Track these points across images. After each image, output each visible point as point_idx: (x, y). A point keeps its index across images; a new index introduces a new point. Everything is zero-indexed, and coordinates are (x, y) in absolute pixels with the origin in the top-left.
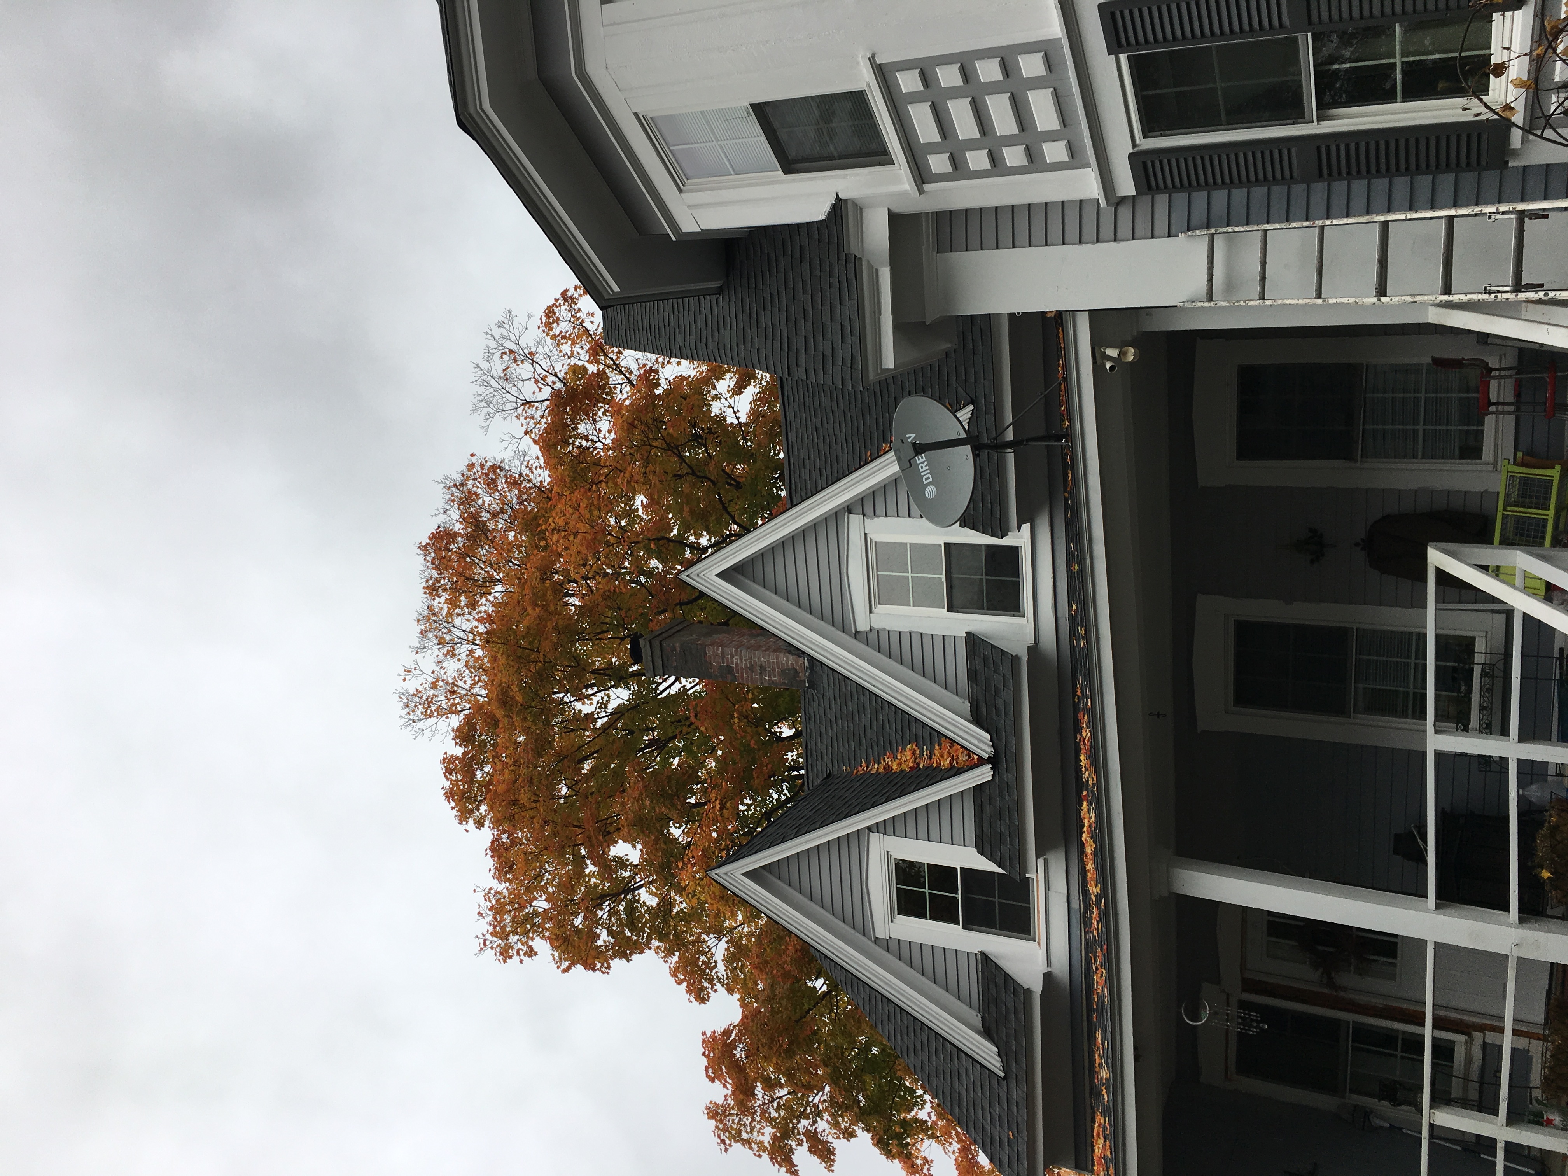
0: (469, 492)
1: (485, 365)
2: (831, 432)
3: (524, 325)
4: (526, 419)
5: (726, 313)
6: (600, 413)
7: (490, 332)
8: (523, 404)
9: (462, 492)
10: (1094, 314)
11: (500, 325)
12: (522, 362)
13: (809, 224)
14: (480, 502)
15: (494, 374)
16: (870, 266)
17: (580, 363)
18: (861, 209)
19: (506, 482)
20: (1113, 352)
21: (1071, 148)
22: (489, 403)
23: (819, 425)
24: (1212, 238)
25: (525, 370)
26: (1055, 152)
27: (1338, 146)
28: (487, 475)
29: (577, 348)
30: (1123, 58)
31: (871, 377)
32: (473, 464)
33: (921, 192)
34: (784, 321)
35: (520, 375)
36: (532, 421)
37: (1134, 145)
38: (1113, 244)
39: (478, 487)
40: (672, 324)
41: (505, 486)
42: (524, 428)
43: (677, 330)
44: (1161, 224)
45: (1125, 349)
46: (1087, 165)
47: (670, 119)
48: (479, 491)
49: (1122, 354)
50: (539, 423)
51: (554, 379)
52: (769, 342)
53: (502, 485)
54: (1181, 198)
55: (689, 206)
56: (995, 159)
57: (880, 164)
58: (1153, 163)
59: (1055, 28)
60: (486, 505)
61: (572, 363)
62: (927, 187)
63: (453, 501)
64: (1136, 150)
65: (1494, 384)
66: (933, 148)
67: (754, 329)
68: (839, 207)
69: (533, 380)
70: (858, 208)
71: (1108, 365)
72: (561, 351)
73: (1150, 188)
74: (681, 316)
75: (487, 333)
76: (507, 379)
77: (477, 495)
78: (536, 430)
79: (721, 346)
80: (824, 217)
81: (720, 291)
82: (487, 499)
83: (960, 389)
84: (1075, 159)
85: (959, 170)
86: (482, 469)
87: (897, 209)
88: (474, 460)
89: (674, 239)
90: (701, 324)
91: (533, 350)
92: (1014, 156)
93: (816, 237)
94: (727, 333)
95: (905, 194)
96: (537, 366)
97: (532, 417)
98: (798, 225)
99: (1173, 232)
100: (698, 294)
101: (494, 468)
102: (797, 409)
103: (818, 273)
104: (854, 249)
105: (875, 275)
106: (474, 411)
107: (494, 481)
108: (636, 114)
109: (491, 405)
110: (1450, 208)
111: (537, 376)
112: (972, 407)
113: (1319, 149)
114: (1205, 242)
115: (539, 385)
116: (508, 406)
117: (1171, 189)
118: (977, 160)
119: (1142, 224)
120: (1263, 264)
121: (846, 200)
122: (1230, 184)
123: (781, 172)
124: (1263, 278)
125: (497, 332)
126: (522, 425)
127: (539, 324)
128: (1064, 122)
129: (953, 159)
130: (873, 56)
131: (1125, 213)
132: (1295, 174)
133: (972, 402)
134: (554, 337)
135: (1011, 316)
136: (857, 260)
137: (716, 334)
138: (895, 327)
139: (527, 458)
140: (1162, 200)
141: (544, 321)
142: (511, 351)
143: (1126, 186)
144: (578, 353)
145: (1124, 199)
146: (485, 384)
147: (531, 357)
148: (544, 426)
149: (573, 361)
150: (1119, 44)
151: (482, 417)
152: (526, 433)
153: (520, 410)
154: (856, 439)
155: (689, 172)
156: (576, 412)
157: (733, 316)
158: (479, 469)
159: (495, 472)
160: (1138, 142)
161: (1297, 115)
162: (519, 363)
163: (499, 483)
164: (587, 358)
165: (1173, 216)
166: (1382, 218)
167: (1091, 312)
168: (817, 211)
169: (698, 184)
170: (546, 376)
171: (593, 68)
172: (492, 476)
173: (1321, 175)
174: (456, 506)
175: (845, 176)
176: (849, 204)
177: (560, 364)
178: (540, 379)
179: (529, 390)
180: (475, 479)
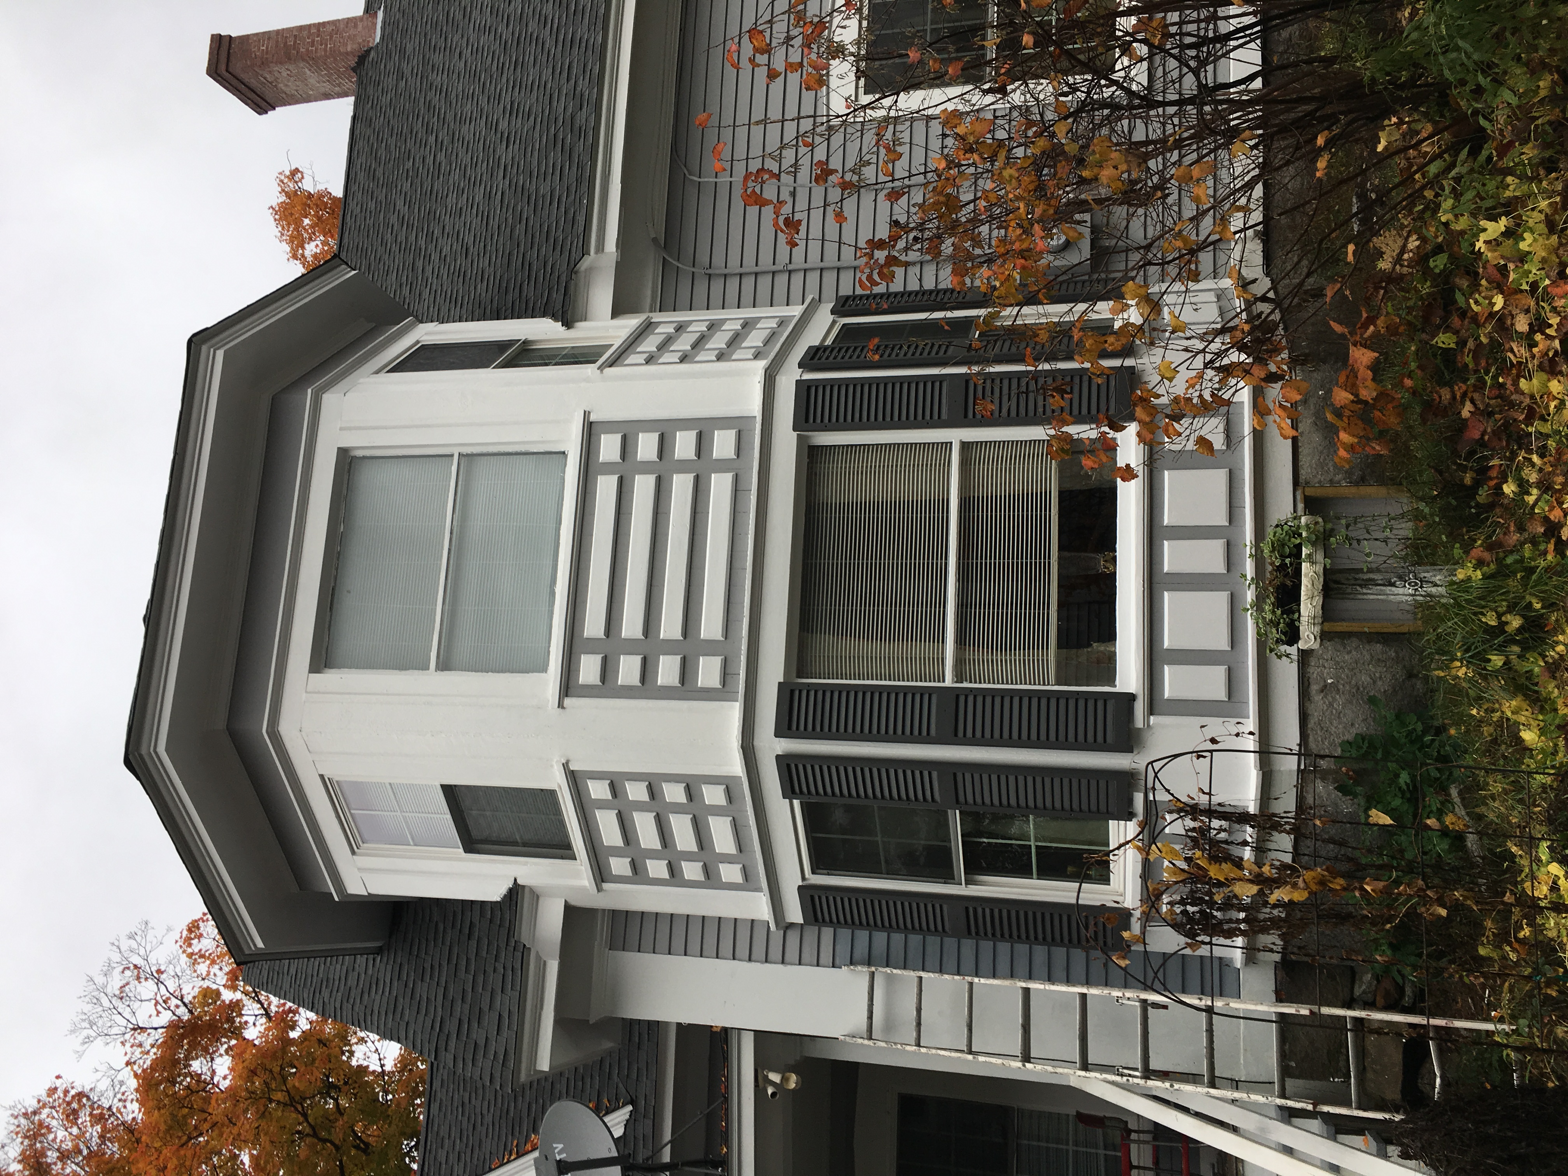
0: (41, 1124)
1: (100, 980)
2: (478, 1110)
3: (159, 939)
4: (132, 1046)
5: (381, 975)
6: (222, 1050)
7: (116, 943)
8: (134, 1029)
9: (33, 1123)
10: (760, 1035)
11: (132, 936)
12: (146, 979)
13: (483, 903)
14: (51, 1137)
15: (109, 990)
16: (538, 957)
17: (214, 987)
18: (538, 897)
19: (91, 1114)
20: (775, 1077)
21: (745, 872)
22: (92, 1024)
23: (467, 1101)
24: (872, 975)
25: (148, 989)
26: (730, 873)
27: (984, 910)
28: (69, 1104)
29: (215, 969)
30: (796, 803)
31: (523, 1077)
32: (56, 1089)
33: (599, 889)
34: (440, 998)
35: (139, 994)
36: (140, 1050)
37: (803, 878)
38: (781, 966)
39: (53, 1118)
40: (321, 975)
41: (88, 1119)
42: (127, 1058)
43: (325, 983)
44: (826, 955)
45: (787, 1074)
46: (759, 889)
47: (358, 786)
48: (54, 1123)
49: (785, 1079)
50: (148, 1053)
51: (179, 1003)
52: (421, 1017)
53: (84, 1117)
54: (845, 933)
55: (359, 869)
56: (673, 870)
57: (562, 858)
58: (820, 898)
59: (737, 768)
60: (58, 1141)
61: (205, 986)
62: (605, 886)
63: (17, 1133)
64: (805, 883)
65: (1134, 1147)
66: (616, 852)
67: (408, 999)
68: (516, 892)
69: (153, 1002)
70: (536, 896)
71: (770, 1091)
72: (195, 971)
73: (816, 920)
74: (332, 968)
75: (113, 944)
76: (121, 998)
77: (49, 1129)
78: (141, 1062)
79: (369, 1012)
80: (499, 899)
81: (379, 951)
82: (61, 1134)
83: (621, 1085)
84: (748, 882)
85: (638, 873)
86: (65, 1096)
87: (574, 902)
88: (58, 1083)
89: (336, 899)
90: (352, 981)
91: (163, 968)
92: (692, 871)
93: (489, 916)
94: (378, 997)
95: (584, 889)
96: (162, 987)
97: (140, 1045)
98: (472, 902)
99: (837, 962)
100: (354, 953)
101: (80, 1095)
102: (445, 1078)
103: (484, 954)
104: (525, 939)
105: (542, 967)
106: (73, 1032)
107: (75, 1112)
108: (322, 777)
109: (95, 1028)
110: (1082, 985)
111: (159, 998)
112: (630, 1108)
113: (967, 909)
114: (867, 978)
115: (159, 1007)
116: (115, 1030)
117: (836, 924)
118: (657, 868)
119: (809, 953)
120: (919, 1010)
121: (523, 887)
122: (890, 928)
123: (461, 850)
124: (919, 1024)
125: (125, 944)
126: (126, 1054)
127: (178, 938)
128: (740, 849)
129: (633, 864)
130: (567, 762)
131: (793, 938)
132: (947, 928)
133: (632, 1102)
134: (190, 956)
135: (679, 1025)
136: (526, 950)
137: (366, 996)
138: (557, 1022)
139: (123, 1089)
140: (827, 933)
141: (184, 936)
142: (136, 966)
143: (795, 913)
144: (215, 975)
145: (792, 925)
146: (95, 1001)
147: (157, 976)
148: (152, 1056)
149: (206, 984)
150: (793, 791)
151: (81, 1038)
152: (128, 1063)
153: (127, 1036)
154: (503, 1121)
155: (366, 836)
156: (193, 1046)
157: (388, 981)
158: (62, 1095)
159: (79, 1101)
160: (807, 876)
161: (948, 877)
162: (142, 980)
163: (81, 1114)
164: (224, 982)
165: (838, 947)
166: (1024, 985)
167: (756, 1032)
168: (494, 892)
169: (375, 849)
170: (169, 998)
171: (287, 729)
172: (75, 1105)
173: (969, 933)
174: (19, 1140)
175: (526, 864)
176: (527, 890)
177: (191, 986)
178: (161, 1001)
179: (145, 1014)
180: (53, 1107)
